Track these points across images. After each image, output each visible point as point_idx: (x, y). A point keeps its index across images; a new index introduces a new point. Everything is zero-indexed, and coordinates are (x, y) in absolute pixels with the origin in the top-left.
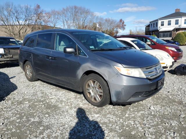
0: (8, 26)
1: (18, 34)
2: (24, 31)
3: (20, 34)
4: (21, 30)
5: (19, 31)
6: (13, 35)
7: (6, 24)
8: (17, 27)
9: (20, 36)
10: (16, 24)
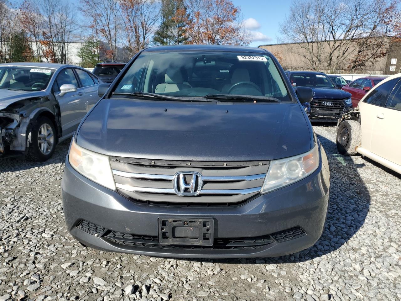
0: (311, 44)
1: (328, 59)
2: (342, 52)
3: (331, 59)
4: (335, 51)
5: (331, 54)
6: (317, 63)
7: (309, 41)
8: (329, 44)
9: (330, 63)
10: (328, 39)
